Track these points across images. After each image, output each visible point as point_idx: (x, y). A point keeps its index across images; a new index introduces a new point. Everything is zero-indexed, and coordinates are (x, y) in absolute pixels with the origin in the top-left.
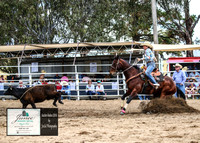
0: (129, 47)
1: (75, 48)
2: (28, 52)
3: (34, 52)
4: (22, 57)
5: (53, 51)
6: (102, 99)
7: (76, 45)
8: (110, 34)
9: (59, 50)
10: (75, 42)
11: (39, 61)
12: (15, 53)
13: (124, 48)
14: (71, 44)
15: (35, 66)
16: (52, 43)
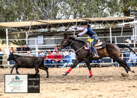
0: (121, 21)
1: (75, 23)
2: (34, 27)
3: (39, 27)
4: (29, 31)
5: (56, 25)
6: (98, 67)
7: (75, 20)
8: (105, 11)
9: (61, 25)
10: (75, 18)
11: (44, 34)
12: (24, 28)
13: (116, 22)
14: (71, 19)
15: (41, 39)
16: (55, 19)
